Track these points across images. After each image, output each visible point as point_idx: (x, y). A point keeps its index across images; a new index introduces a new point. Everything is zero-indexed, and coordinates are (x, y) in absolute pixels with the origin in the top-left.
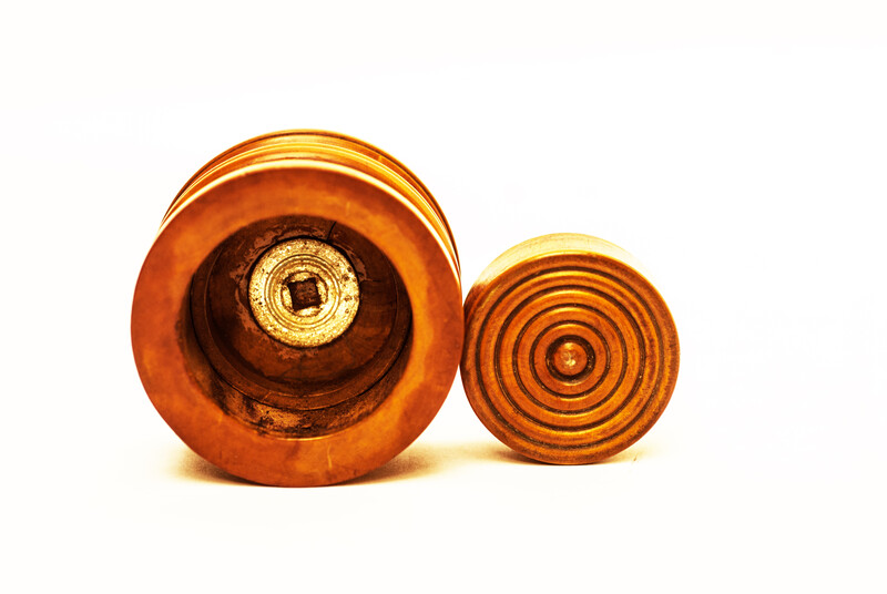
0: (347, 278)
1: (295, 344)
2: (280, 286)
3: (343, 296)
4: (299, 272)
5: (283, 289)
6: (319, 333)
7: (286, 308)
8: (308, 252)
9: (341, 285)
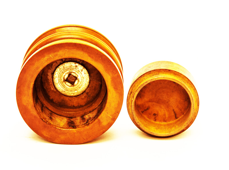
0: (77, 66)
1: (81, 92)
2: (64, 83)
3: (80, 71)
4: (65, 75)
5: (65, 83)
6: (84, 84)
7: (70, 86)
8: (62, 69)
9: (77, 69)
